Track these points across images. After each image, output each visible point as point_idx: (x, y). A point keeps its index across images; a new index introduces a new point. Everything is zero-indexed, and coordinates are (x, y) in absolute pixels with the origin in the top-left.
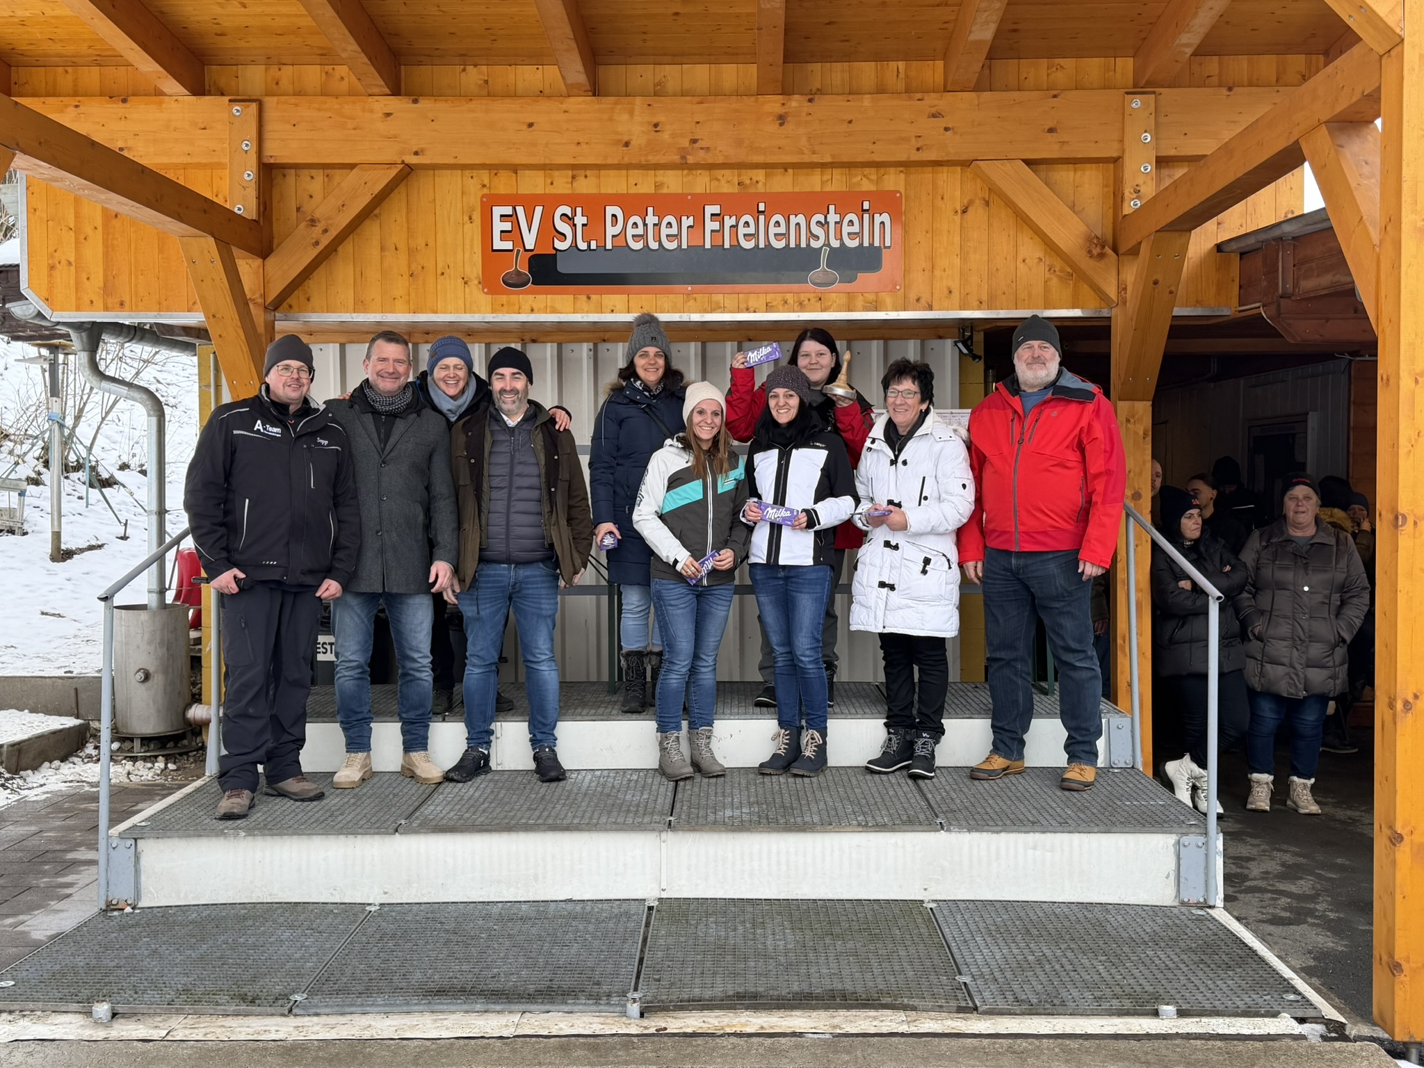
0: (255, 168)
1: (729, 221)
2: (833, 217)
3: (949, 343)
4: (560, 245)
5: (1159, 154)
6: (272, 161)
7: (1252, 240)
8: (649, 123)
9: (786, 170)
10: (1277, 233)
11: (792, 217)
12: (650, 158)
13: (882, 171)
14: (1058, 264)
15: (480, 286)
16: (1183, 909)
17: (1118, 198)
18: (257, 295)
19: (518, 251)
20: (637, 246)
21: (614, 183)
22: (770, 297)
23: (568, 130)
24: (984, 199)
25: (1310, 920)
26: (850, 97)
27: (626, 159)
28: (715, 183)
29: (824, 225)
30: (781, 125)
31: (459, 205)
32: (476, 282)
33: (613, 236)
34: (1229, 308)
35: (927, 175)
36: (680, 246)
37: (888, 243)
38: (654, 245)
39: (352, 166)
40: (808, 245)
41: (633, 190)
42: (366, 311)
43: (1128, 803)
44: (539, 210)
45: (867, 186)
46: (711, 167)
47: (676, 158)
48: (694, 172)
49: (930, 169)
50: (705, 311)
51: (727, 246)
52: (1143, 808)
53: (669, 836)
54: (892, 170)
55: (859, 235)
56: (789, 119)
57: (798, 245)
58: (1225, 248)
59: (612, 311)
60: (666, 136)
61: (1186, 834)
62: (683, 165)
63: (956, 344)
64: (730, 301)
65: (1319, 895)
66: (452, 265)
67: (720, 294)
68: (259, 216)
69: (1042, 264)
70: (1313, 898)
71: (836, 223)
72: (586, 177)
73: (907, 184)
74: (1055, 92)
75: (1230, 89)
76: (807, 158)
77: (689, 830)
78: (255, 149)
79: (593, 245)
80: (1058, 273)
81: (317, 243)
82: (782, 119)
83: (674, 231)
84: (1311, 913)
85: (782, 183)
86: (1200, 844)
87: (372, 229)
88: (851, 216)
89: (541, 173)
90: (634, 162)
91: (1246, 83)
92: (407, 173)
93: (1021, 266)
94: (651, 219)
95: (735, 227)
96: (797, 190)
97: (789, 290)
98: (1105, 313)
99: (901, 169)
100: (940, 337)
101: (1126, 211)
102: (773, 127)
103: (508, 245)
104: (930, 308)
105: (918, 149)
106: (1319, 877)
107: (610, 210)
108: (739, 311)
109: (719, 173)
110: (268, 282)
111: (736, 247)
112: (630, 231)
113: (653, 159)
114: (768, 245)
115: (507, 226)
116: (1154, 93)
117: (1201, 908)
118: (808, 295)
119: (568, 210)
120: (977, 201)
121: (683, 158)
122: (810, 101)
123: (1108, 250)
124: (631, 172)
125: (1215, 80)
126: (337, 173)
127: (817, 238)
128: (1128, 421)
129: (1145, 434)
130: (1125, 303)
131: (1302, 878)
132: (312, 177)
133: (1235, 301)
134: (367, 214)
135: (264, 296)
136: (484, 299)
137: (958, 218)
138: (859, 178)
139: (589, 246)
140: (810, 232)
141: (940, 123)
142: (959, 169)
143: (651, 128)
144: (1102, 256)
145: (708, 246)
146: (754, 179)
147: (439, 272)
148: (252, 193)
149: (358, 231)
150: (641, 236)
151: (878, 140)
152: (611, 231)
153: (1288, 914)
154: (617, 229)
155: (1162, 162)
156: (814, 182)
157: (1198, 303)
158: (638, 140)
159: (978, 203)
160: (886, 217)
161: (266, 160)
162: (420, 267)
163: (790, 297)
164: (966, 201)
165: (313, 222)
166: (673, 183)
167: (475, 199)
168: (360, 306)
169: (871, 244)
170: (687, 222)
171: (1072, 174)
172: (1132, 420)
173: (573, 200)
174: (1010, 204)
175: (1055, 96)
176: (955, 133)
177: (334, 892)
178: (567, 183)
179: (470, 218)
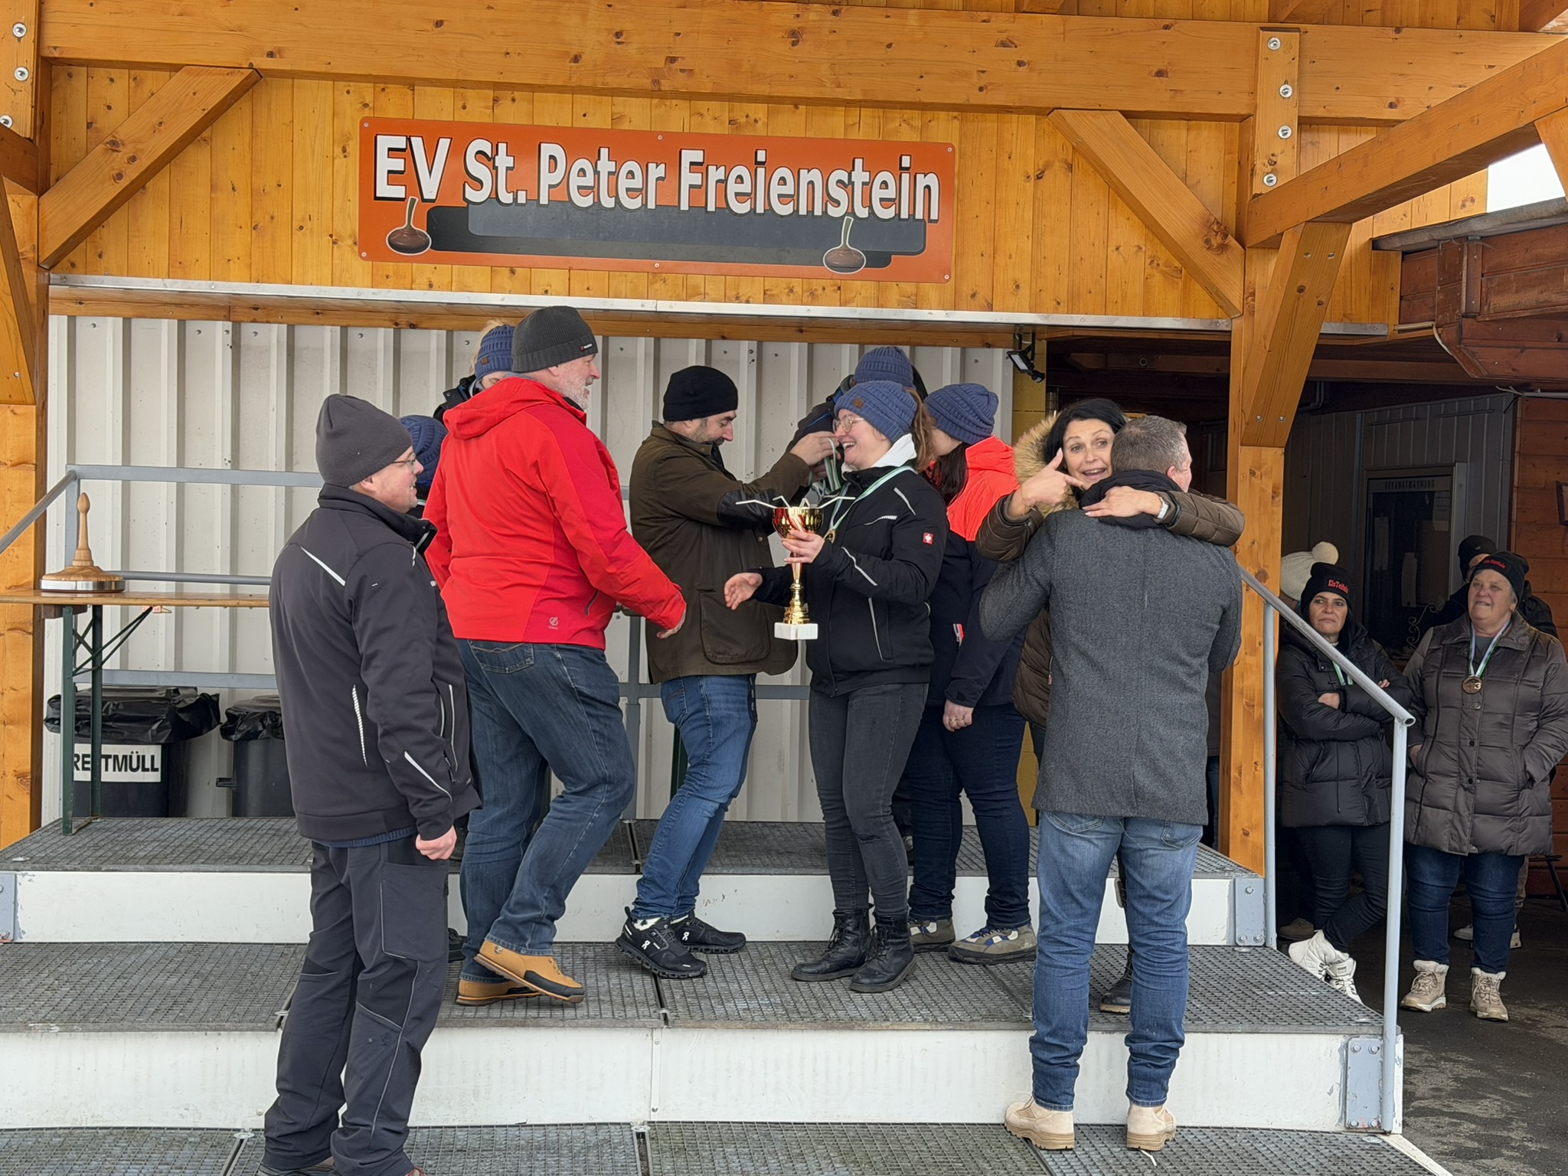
0: (31, 63)
1: (715, 174)
2: (860, 176)
3: (999, 354)
4: (472, 195)
5: (1302, 115)
6: (56, 54)
7: (1424, 238)
8: (609, 31)
9: (796, 107)
10: (1461, 230)
11: (803, 172)
12: (608, 79)
13: (929, 115)
14: (1163, 255)
15: (356, 249)
16: (1351, 1136)
17: (1244, 168)
18: (28, 247)
19: (413, 201)
20: (585, 202)
21: (554, 112)
22: (769, 283)
23: (492, 33)
24: (1066, 161)
25: (1505, 1152)
26: (891, 12)
27: (573, 80)
28: (696, 119)
29: (847, 185)
30: (794, 44)
31: (329, 130)
32: (350, 242)
33: (550, 186)
34: (1385, 325)
35: (991, 122)
36: (645, 204)
37: (934, 216)
38: (608, 202)
39: (175, 68)
40: (825, 212)
41: (581, 123)
42: (185, 277)
43: (1270, 993)
44: (444, 144)
45: (908, 135)
46: (691, 96)
47: (647, 83)
48: (668, 102)
49: (994, 116)
50: (679, 298)
51: (711, 208)
52: (1291, 999)
53: (664, 1036)
54: (942, 115)
55: (896, 201)
56: (804, 36)
57: (810, 212)
58: (1385, 245)
59: (546, 292)
60: (632, 50)
61: (1357, 1035)
62: (655, 92)
63: (1010, 354)
64: (714, 284)
65: (1511, 1119)
66: (314, 217)
67: (699, 274)
68: (35, 136)
69: (1141, 254)
70: (1505, 1123)
71: (864, 184)
72: (513, 100)
73: (962, 135)
74: (1167, 22)
75: (1398, 30)
76: (829, 92)
77: (694, 1027)
78: (32, 36)
79: (522, 198)
80: (1161, 267)
81: (120, 176)
82: (795, 37)
83: (637, 183)
84: (1505, 1142)
85: (791, 125)
86: (1374, 1049)
87: (197, 158)
88: (885, 176)
89: (448, 92)
90: (585, 84)
91: (1417, 23)
92: (254, 81)
93: (1113, 255)
94: (606, 165)
95: (725, 181)
96: (810, 134)
97: (796, 275)
98: (1223, 325)
99: (955, 114)
100: (988, 346)
101: (1256, 191)
102: (783, 47)
103: (399, 192)
104: (990, 308)
105: (981, 89)
106: (1505, 1094)
107: (548, 149)
108: (726, 299)
109: (702, 105)
110: (45, 229)
111: (724, 210)
112: (575, 181)
113: (613, 81)
114: (769, 209)
115: (398, 164)
116: (1298, 30)
117: (1374, 1135)
118: (823, 283)
119: (486, 146)
120: (1057, 164)
121: (656, 82)
122: (835, 13)
123: (1232, 241)
124: (578, 97)
125: (1376, 16)
126: (150, 79)
127: (837, 203)
128: (1253, 473)
129: (1275, 493)
130: (1252, 313)
131: (1485, 1098)
132: (112, 80)
133: (1394, 317)
134: (193, 136)
135: (37, 249)
136: (361, 267)
137: (1030, 186)
138: (898, 124)
139: (515, 199)
140: (828, 194)
141: (1012, 54)
142: (1033, 118)
143: (612, 37)
144: (1223, 248)
145: (684, 206)
146: (752, 117)
147: (296, 225)
148: (25, 101)
149: (177, 160)
150: (591, 188)
151: (926, 73)
152: (548, 179)
153: (1476, 1145)
154: (557, 177)
155: (1306, 124)
156: (835, 125)
157: (1346, 317)
158: (592, 55)
159: (1058, 167)
160: (932, 180)
161: (47, 53)
162: (268, 217)
163: (796, 283)
164: (1041, 163)
165: (114, 145)
166: (638, 115)
167: (351, 124)
168: (177, 267)
169: (912, 215)
170: (656, 171)
171: (1184, 133)
172: (1258, 473)
173: (494, 133)
174: (1101, 169)
175: (1166, 27)
176: (1031, 70)
177: (185, 1113)
178: (487, 107)
179: (344, 151)
